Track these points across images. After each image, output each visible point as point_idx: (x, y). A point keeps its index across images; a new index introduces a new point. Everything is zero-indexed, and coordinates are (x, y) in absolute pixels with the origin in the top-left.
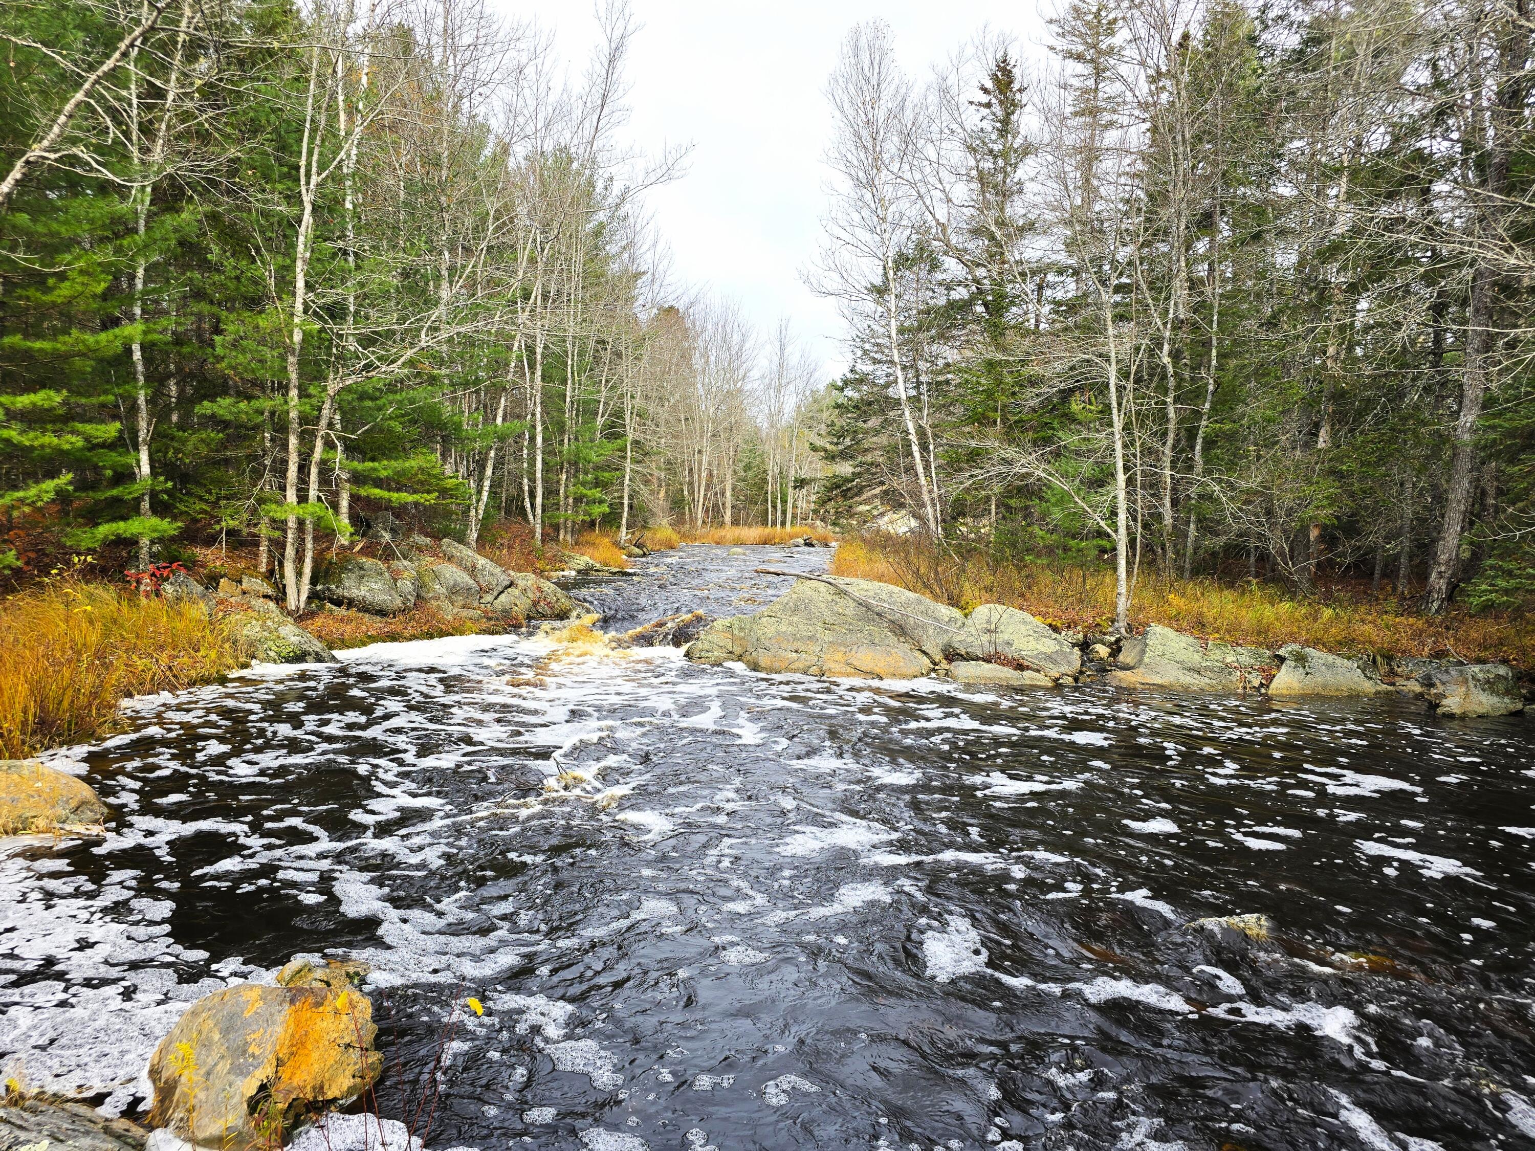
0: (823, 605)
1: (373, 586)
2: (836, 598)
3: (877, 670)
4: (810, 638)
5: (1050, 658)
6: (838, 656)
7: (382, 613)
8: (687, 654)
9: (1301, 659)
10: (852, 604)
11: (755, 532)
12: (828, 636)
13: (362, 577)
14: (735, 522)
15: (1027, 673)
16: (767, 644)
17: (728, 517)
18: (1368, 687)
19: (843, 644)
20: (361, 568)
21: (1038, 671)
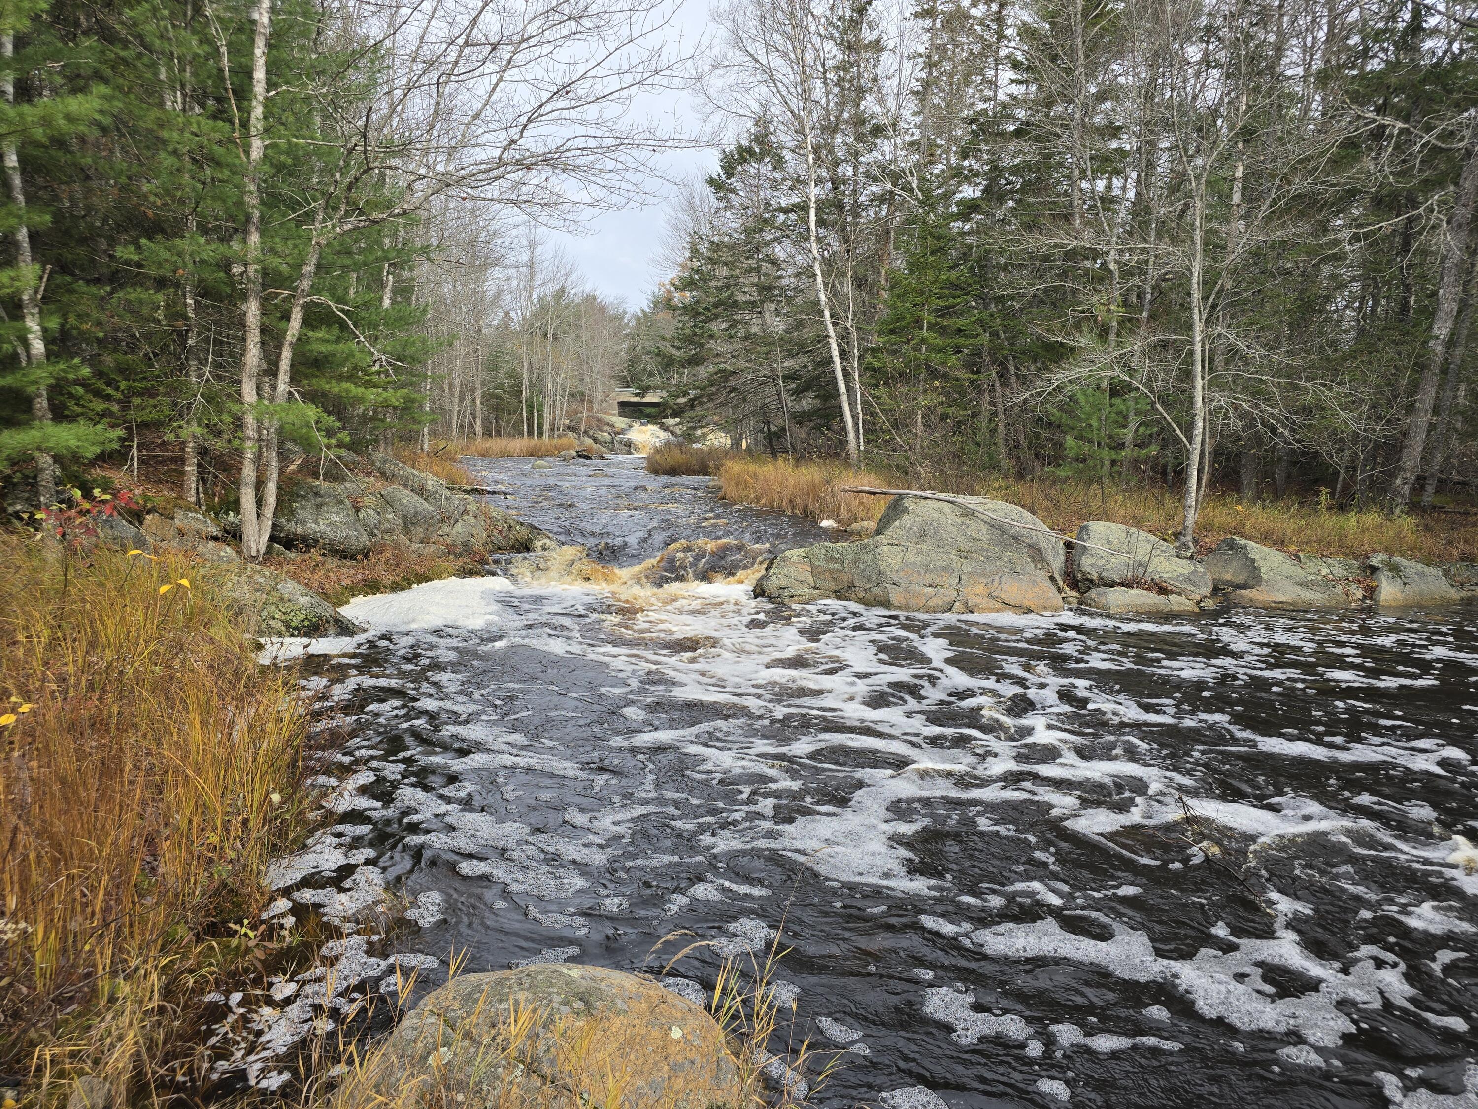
0: (954, 530)
1: (336, 518)
2: (965, 519)
3: (1027, 603)
4: (944, 569)
5: (1188, 579)
6: (980, 589)
7: (343, 554)
8: (759, 592)
9: (1395, 570)
10: (984, 528)
11: (518, 444)
12: (967, 566)
13: (319, 506)
14: (488, 434)
15: (1173, 598)
16: (896, 579)
17: (478, 429)
18: (1454, 594)
19: (984, 575)
20: (317, 494)
21: (1180, 594)
